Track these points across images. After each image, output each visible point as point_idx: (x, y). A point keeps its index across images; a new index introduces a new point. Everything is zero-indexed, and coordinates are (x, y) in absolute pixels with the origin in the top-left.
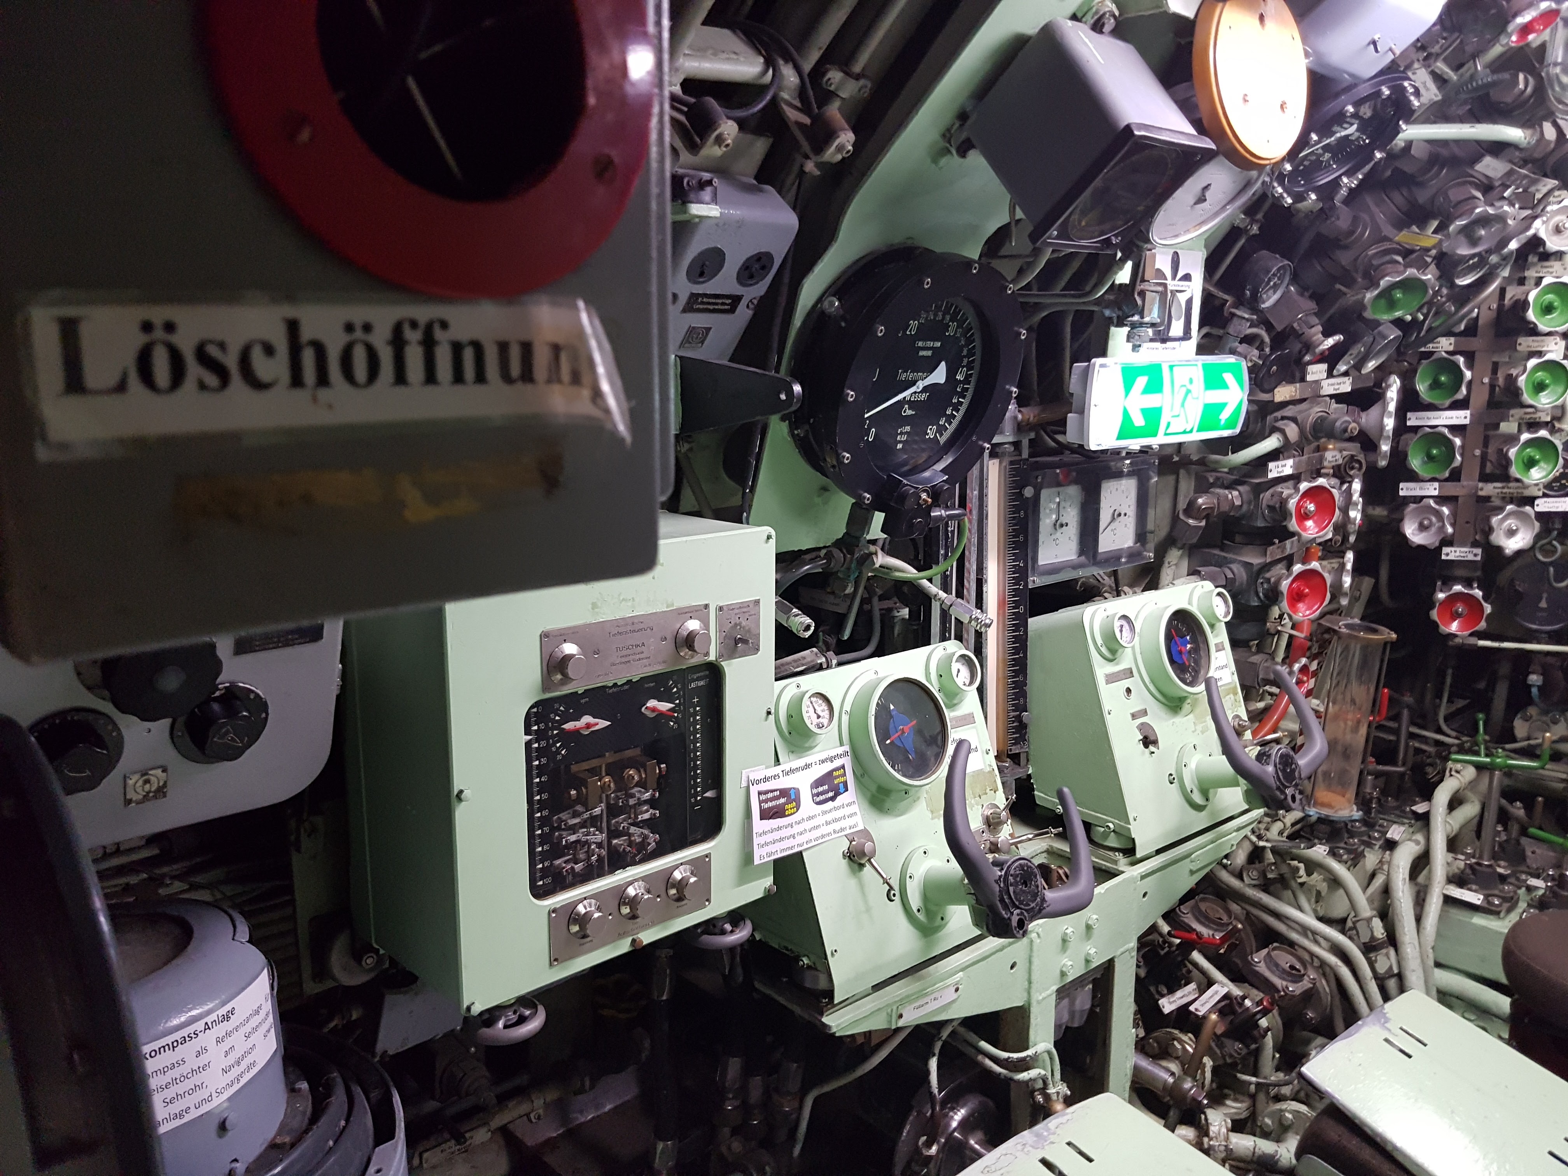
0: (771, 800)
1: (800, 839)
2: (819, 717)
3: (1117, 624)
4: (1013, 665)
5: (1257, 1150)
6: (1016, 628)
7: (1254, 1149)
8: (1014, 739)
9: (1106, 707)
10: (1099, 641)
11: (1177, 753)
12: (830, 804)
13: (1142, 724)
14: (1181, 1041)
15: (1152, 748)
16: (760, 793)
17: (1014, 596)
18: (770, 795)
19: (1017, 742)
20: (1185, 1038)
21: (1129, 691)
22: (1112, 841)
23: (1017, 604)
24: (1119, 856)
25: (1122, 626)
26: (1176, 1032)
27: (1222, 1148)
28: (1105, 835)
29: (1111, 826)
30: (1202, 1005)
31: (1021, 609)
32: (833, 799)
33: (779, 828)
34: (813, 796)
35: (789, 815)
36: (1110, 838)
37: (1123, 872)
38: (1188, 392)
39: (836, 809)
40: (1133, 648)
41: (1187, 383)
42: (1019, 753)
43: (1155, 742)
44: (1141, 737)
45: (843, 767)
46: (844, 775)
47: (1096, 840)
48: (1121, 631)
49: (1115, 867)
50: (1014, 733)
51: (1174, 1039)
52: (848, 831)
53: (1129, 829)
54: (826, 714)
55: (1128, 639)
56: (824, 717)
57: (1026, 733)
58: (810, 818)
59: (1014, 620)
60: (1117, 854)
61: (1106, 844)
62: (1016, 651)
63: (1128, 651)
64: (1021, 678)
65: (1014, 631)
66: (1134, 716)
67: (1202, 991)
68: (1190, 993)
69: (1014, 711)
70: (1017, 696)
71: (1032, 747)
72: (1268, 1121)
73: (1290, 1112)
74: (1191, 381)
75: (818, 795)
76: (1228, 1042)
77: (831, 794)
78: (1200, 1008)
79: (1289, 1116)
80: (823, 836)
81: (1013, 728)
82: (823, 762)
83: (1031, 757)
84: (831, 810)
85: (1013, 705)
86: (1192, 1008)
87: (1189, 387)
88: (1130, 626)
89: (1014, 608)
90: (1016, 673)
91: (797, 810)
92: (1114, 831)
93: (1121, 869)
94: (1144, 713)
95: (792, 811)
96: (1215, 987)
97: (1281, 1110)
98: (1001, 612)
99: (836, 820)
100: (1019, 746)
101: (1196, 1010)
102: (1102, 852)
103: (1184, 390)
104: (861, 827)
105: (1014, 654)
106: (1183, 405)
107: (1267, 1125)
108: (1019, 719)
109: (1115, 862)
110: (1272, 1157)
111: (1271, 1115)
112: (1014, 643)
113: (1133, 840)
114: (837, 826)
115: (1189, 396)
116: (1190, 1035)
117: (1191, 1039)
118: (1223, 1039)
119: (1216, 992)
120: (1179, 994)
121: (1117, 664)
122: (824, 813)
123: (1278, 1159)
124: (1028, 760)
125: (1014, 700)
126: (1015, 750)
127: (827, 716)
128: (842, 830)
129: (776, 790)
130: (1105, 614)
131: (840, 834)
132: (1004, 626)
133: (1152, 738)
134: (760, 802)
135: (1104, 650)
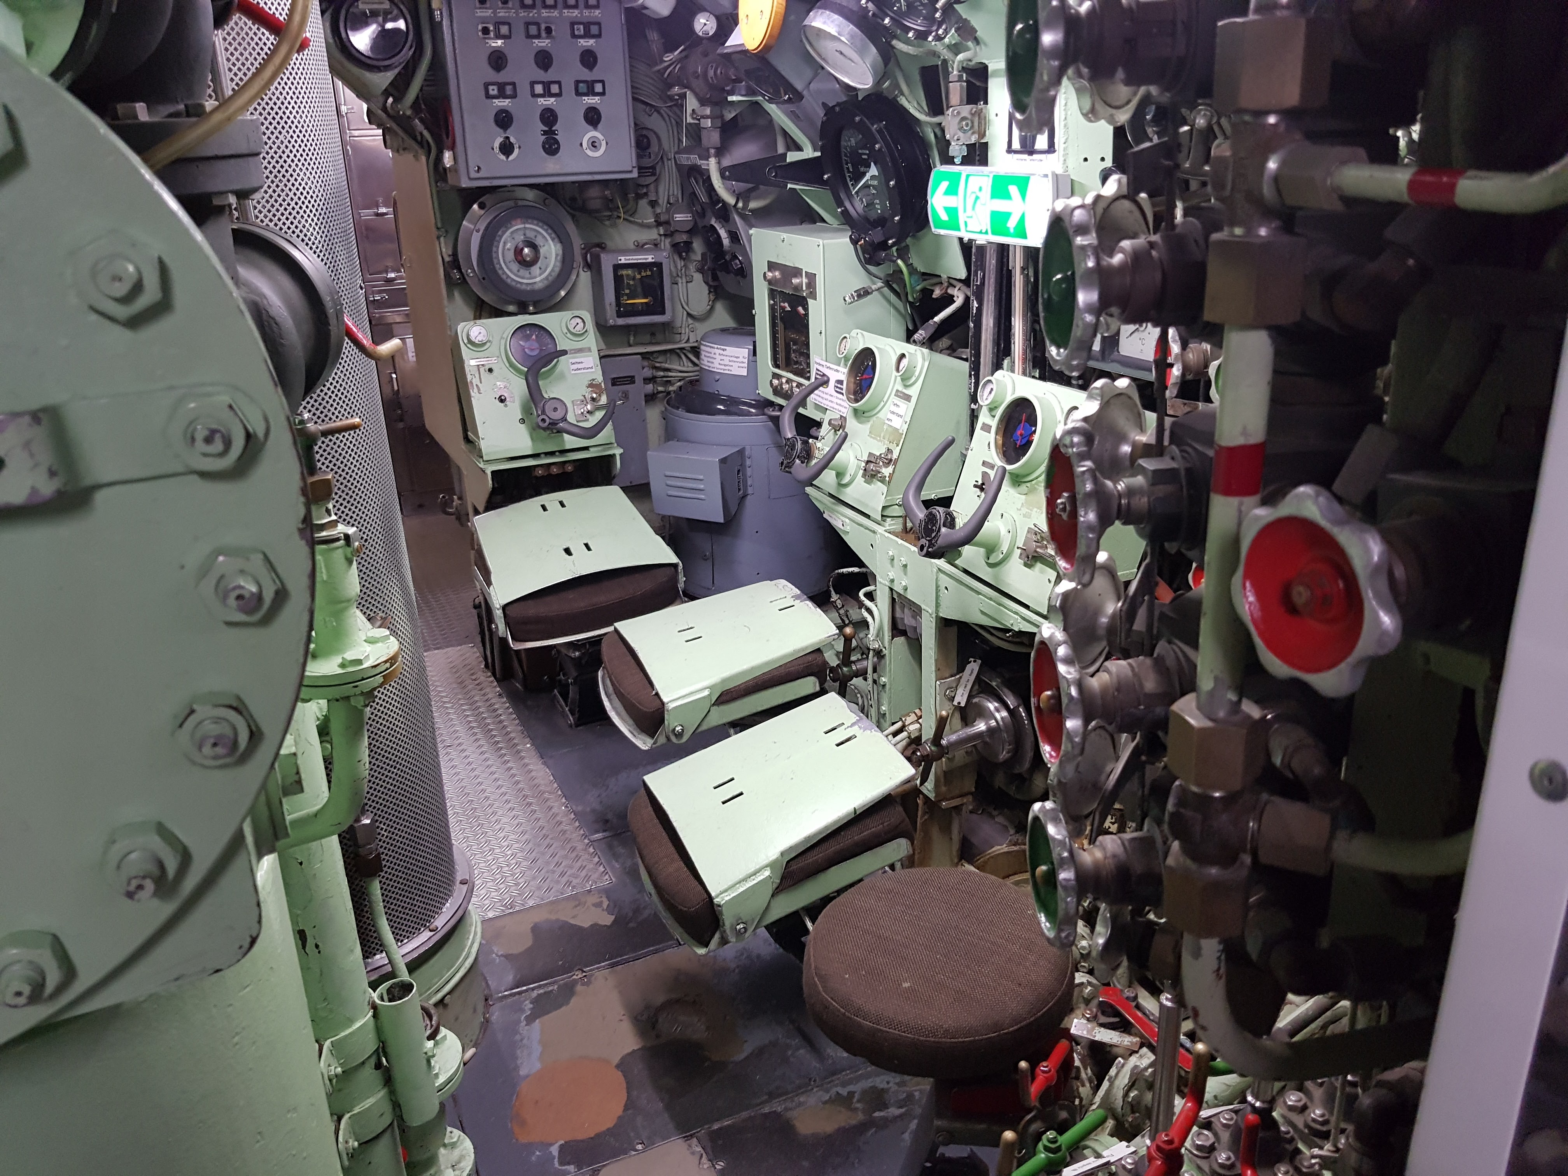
38: (977, 198)
41: (977, 190)
66: (984, 463)
74: (980, 189)
87: (979, 194)
103: (974, 196)
106: (973, 208)
115: (978, 202)
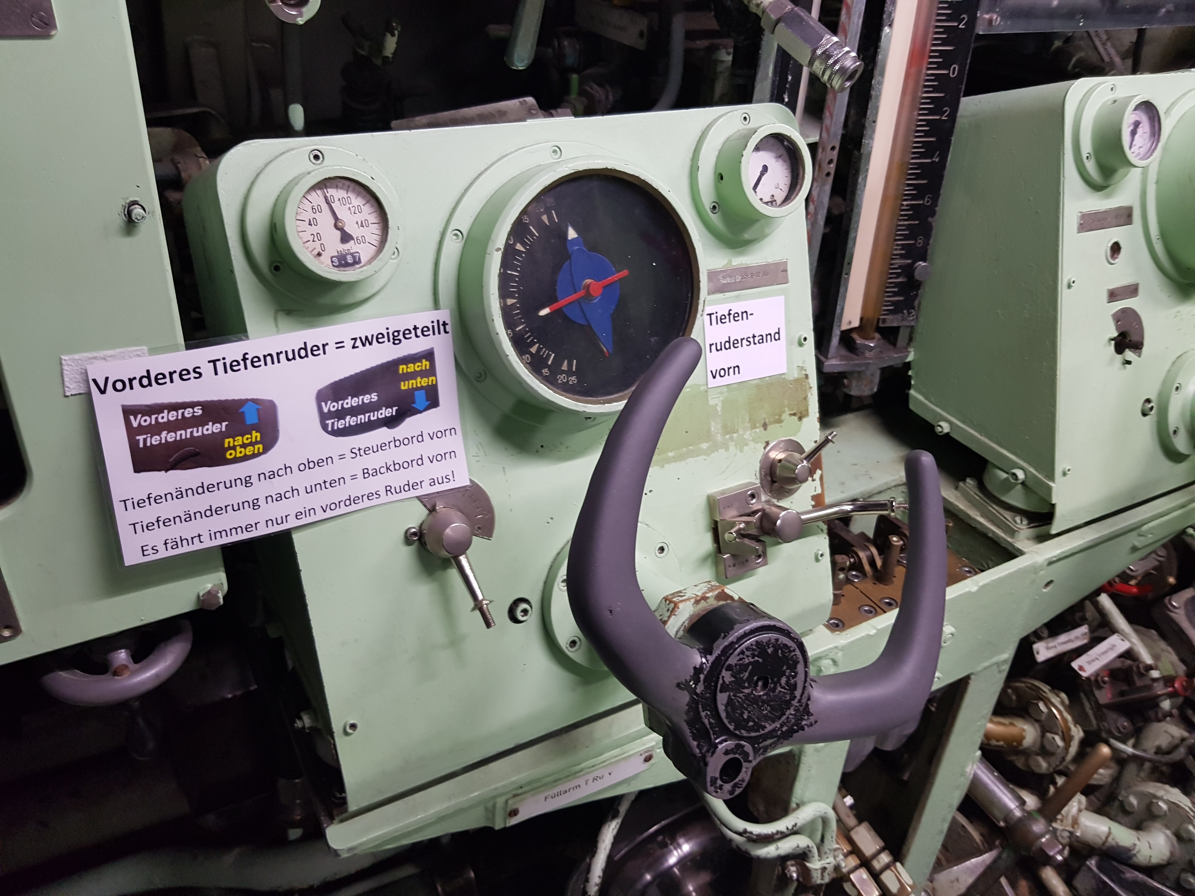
0: (172, 427)
1: (275, 510)
2: (346, 238)
3: (1129, 117)
4: (918, 177)
5: (1110, 839)
6: (937, 106)
7: (1107, 838)
8: (893, 303)
9: (1066, 273)
10: (1086, 147)
11: (1169, 364)
12: (383, 434)
13: (1124, 311)
14: (1048, 703)
15: (1129, 354)
16: (128, 412)
17: (944, 42)
18: (165, 417)
19: (897, 309)
20: (1055, 700)
21: (1116, 248)
22: (1015, 498)
23: (946, 59)
24: (1021, 525)
25: (1137, 124)
26: (1046, 688)
27: (1066, 834)
28: (1007, 486)
29: (1021, 475)
30: (1089, 663)
31: (954, 71)
32: (391, 422)
33: (205, 488)
34: (324, 417)
35: (236, 460)
36: (1013, 492)
37: (1021, 553)
39: (397, 443)
40: (1145, 169)
42: (898, 328)
43: (1137, 346)
44: (1115, 334)
45: (429, 355)
46: (432, 372)
47: (990, 487)
48: (1134, 133)
49: (1009, 540)
50: (895, 294)
51: (1041, 699)
52: (425, 490)
53: (1049, 489)
54: (372, 233)
55: (1143, 151)
56: (362, 240)
57: (917, 295)
58: (309, 465)
59: (935, 89)
60: (1018, 519)
61: (1004, 499)
62: (928, 150)
63: (1135, 174)
64: (926, 201)
65: (931, 112)
66: (1113, 295)
67: (1095, 640)
68: (1077, 638)
69: (902, 256)
70: (913, 232)
71: (921, 320)
72: (1133, 801)
73: (1167, 802)
75: (340, 414)
76: (1112, 716)
77: (386, 412)
78: (1086, 666)
79: (1163, 806)
80: (351, 500)
81: (896, 285)
82: (367, 341)
83: (917, 336)
84: (382, 447)
85: (903, 247)
86: (1075, 665)
88: (1152, 126)
89: (940, 66)
90: (920, 192)
91: (266, 450)
92: (1023, 483)
93: (1019, 545)
94: (1132, 291)
95: (249, 451)
96: (1114, 639)
97: (1155, 797)
98: (913, 70)
99: (397, 466)
100: (899, 316)
101: (1081, 668)
102: (995, 509)
104: (462, 481)
105: (922, 155)
107: (1131, 805)
108: (908, 271)
109: (1012, 532)
110: (1128, 850)
111: (1140, 796)
112: (927, 134)
113: (1053, 506)
114: (397, 479)
116: (1063, 695)
117: (1062, 702)
118: (1104, 710)
119: (1113, 647)
120: (1063, 638)
121: (1108, 196)
122: (356, 453)
123: (1135, 855)
124: (911, 339)
125: (906, 237)
126: (892, 321)
127: (375, 239)
128: (410, 486)
129: (192, 405)
130: (1111, 96)
131: (404, 495)
132: (913, 99)
133: (1134, 338)
134: (132, 432)
135: (1091, 166)
